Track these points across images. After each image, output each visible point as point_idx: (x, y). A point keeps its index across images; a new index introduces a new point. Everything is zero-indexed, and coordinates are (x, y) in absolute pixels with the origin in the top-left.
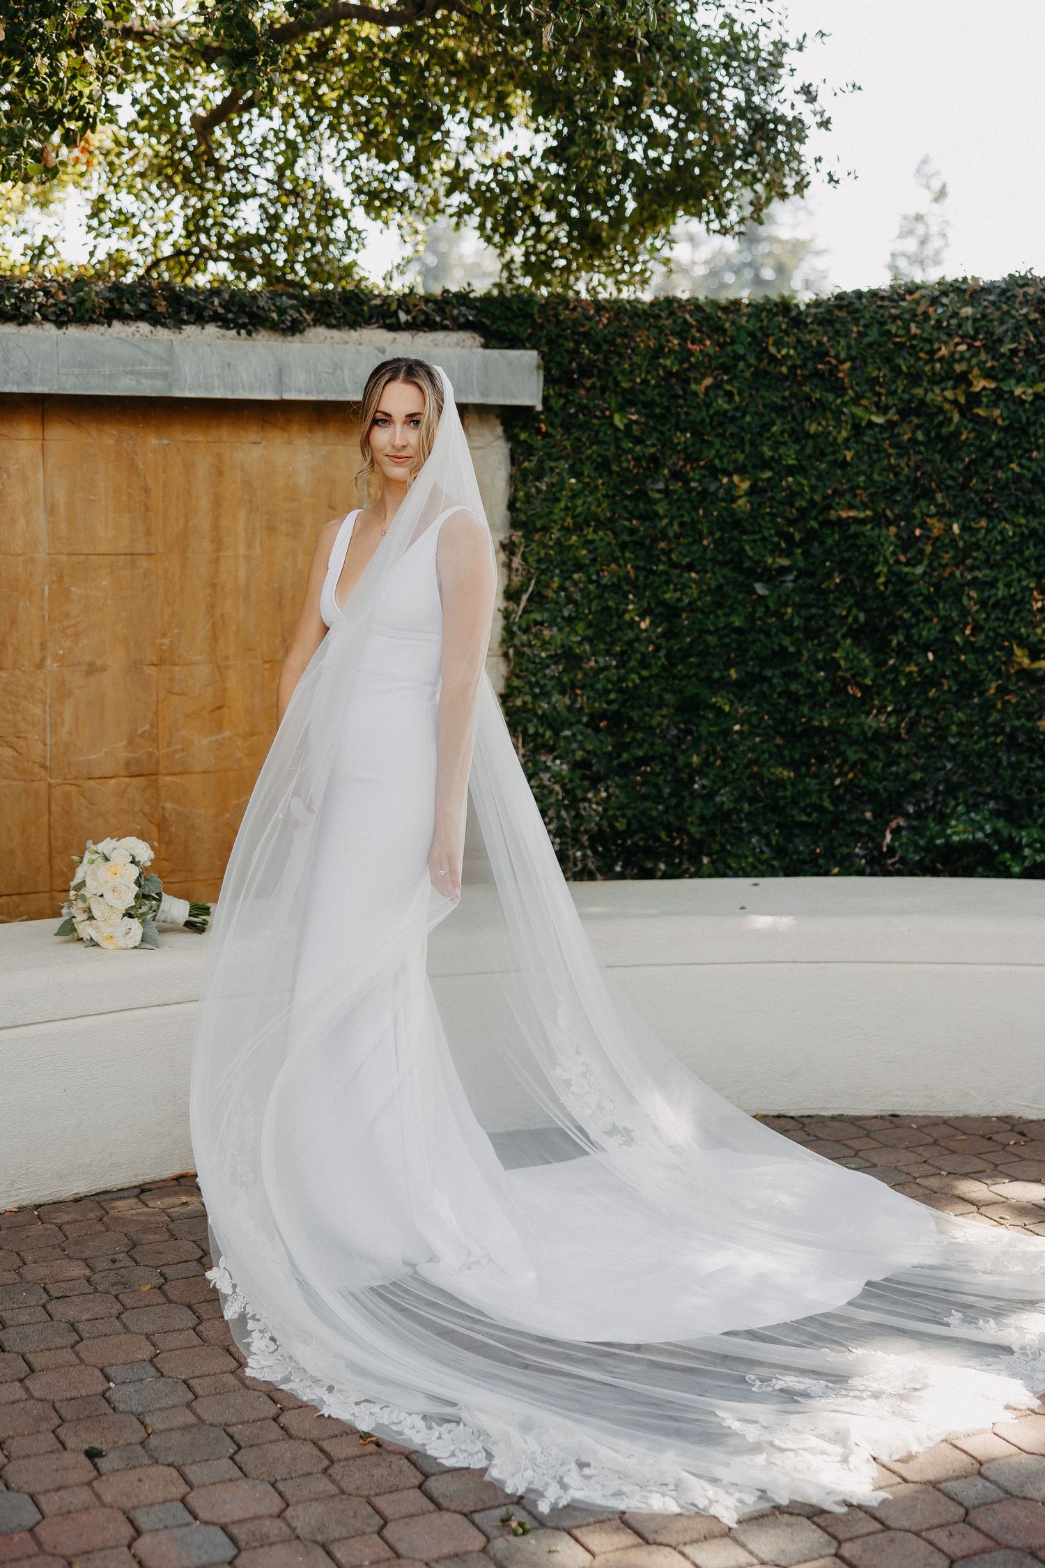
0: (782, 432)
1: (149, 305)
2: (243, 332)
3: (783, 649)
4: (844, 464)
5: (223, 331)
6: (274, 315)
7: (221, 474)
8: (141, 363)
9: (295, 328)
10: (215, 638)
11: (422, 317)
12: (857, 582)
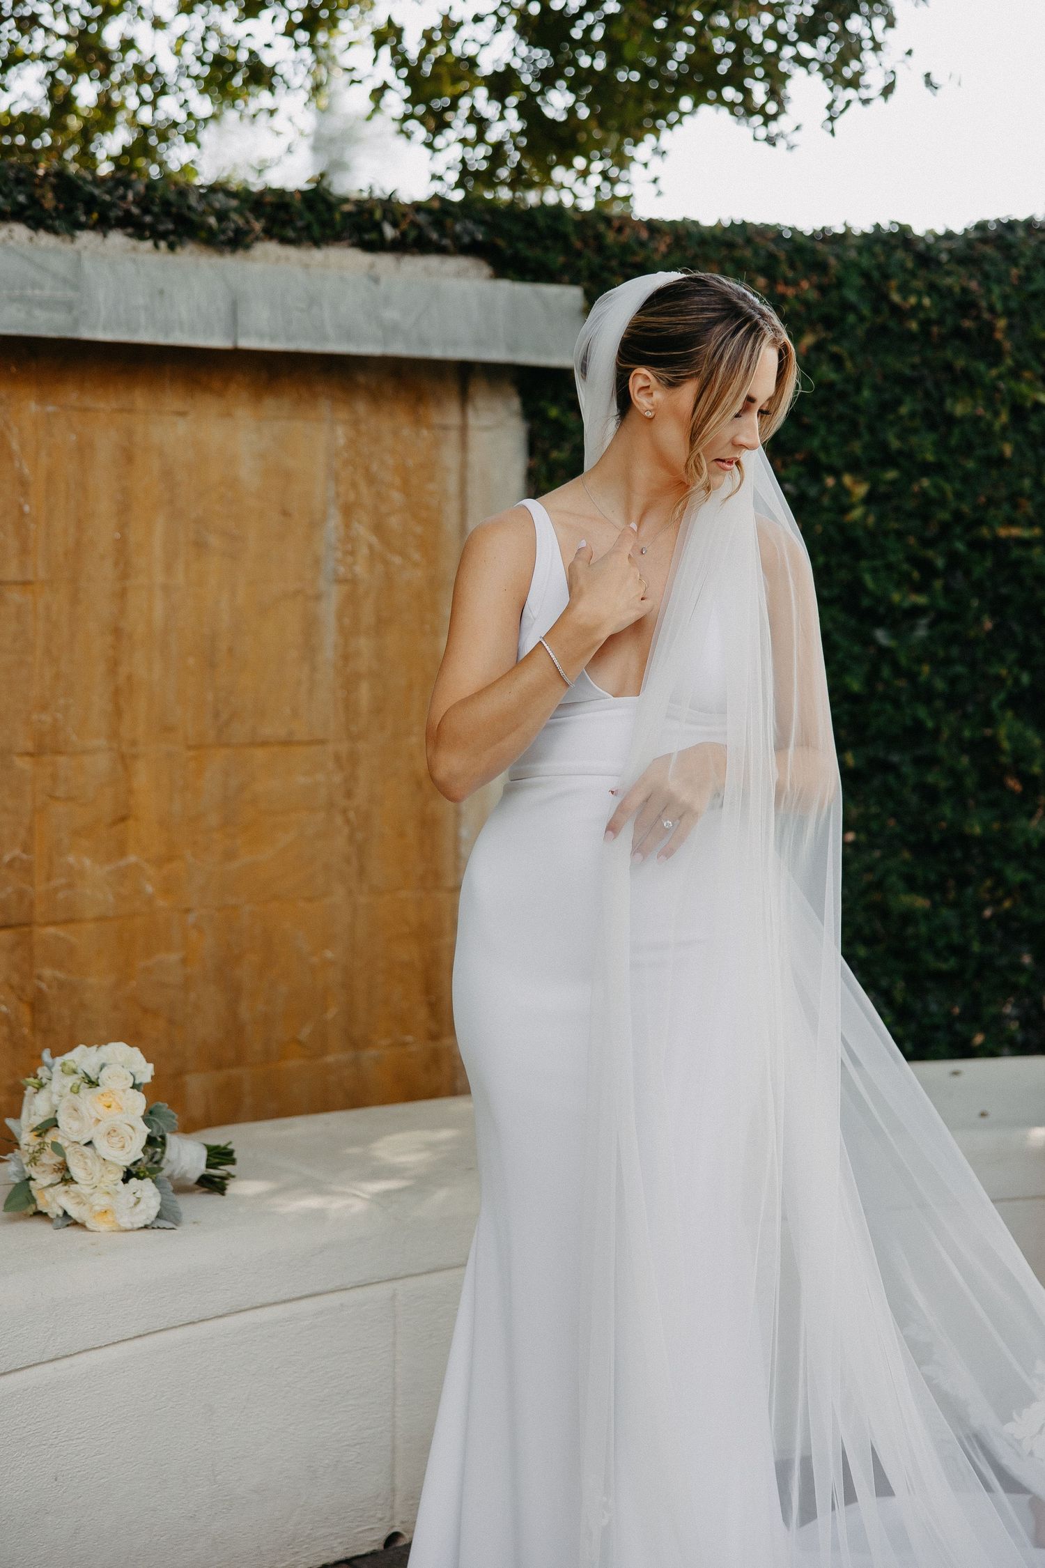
0: (913, 415)
1: (31, 197)
2: (163, 244)
3: (918, 725)
4: (1000, 461)
5: (133, 242)
6: (212, 221)
7: (130, 459)
8: (34, 285)
9: (237, 242)
10: (118, 713)
11: (413, 234)
12: (1017, 628)
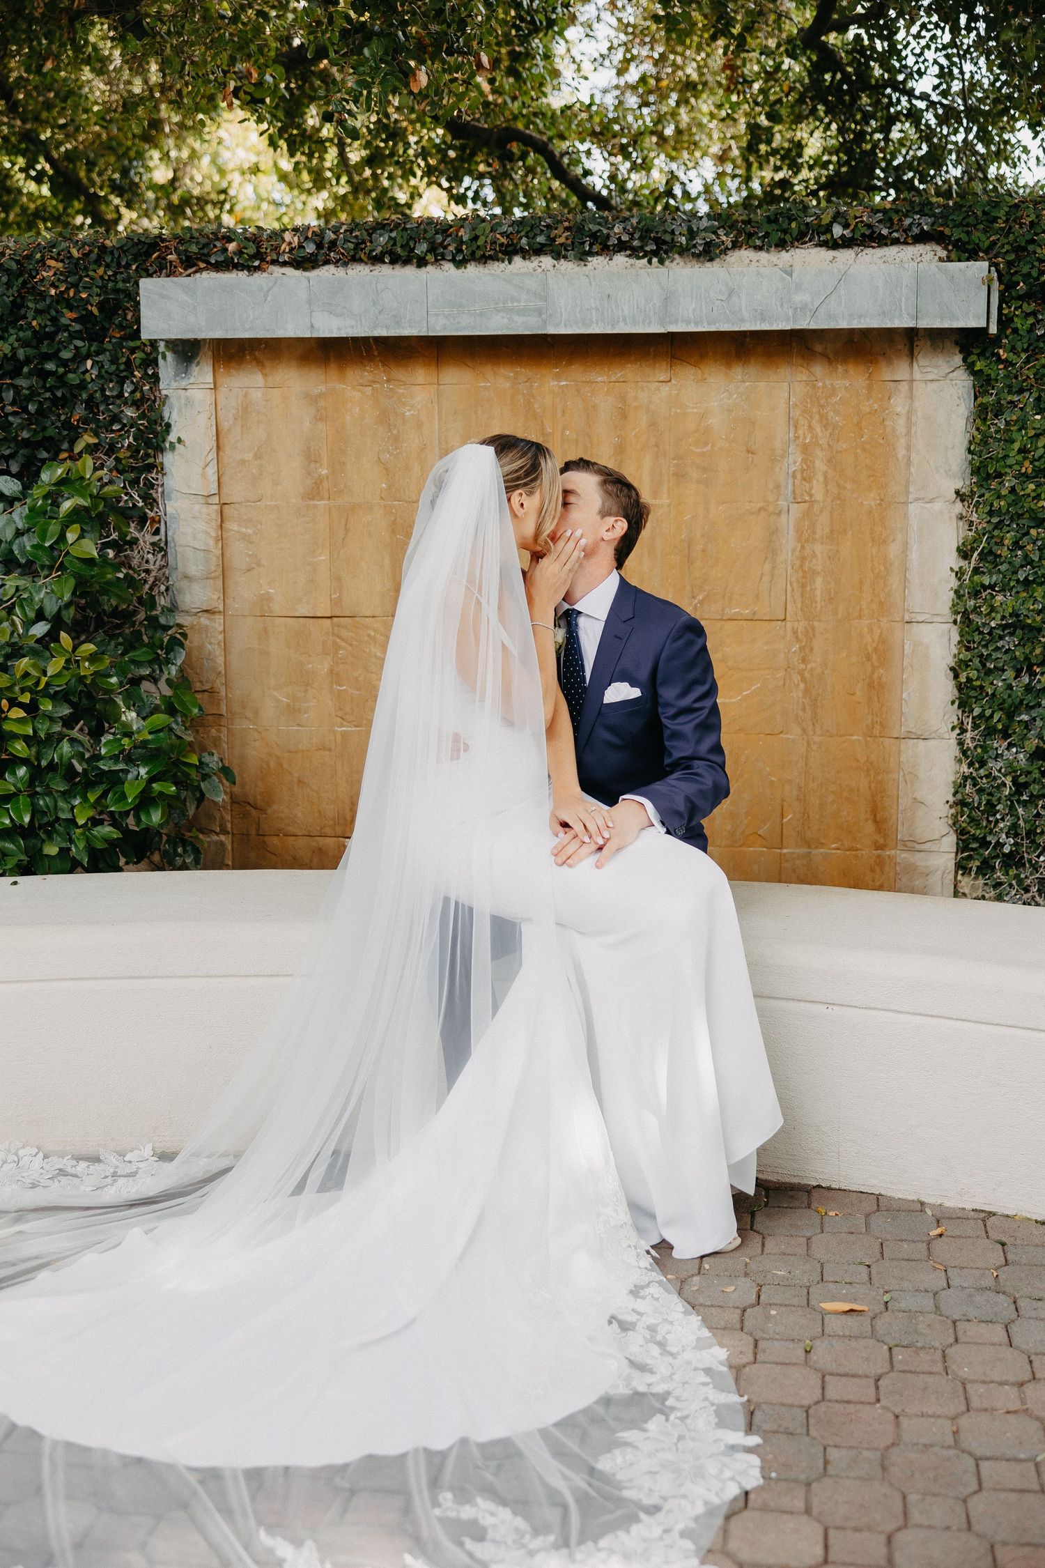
5: (633, 261)
7: (624, 416)
8: (513, 299)
9: (712, 253)
11: (864, 230)
